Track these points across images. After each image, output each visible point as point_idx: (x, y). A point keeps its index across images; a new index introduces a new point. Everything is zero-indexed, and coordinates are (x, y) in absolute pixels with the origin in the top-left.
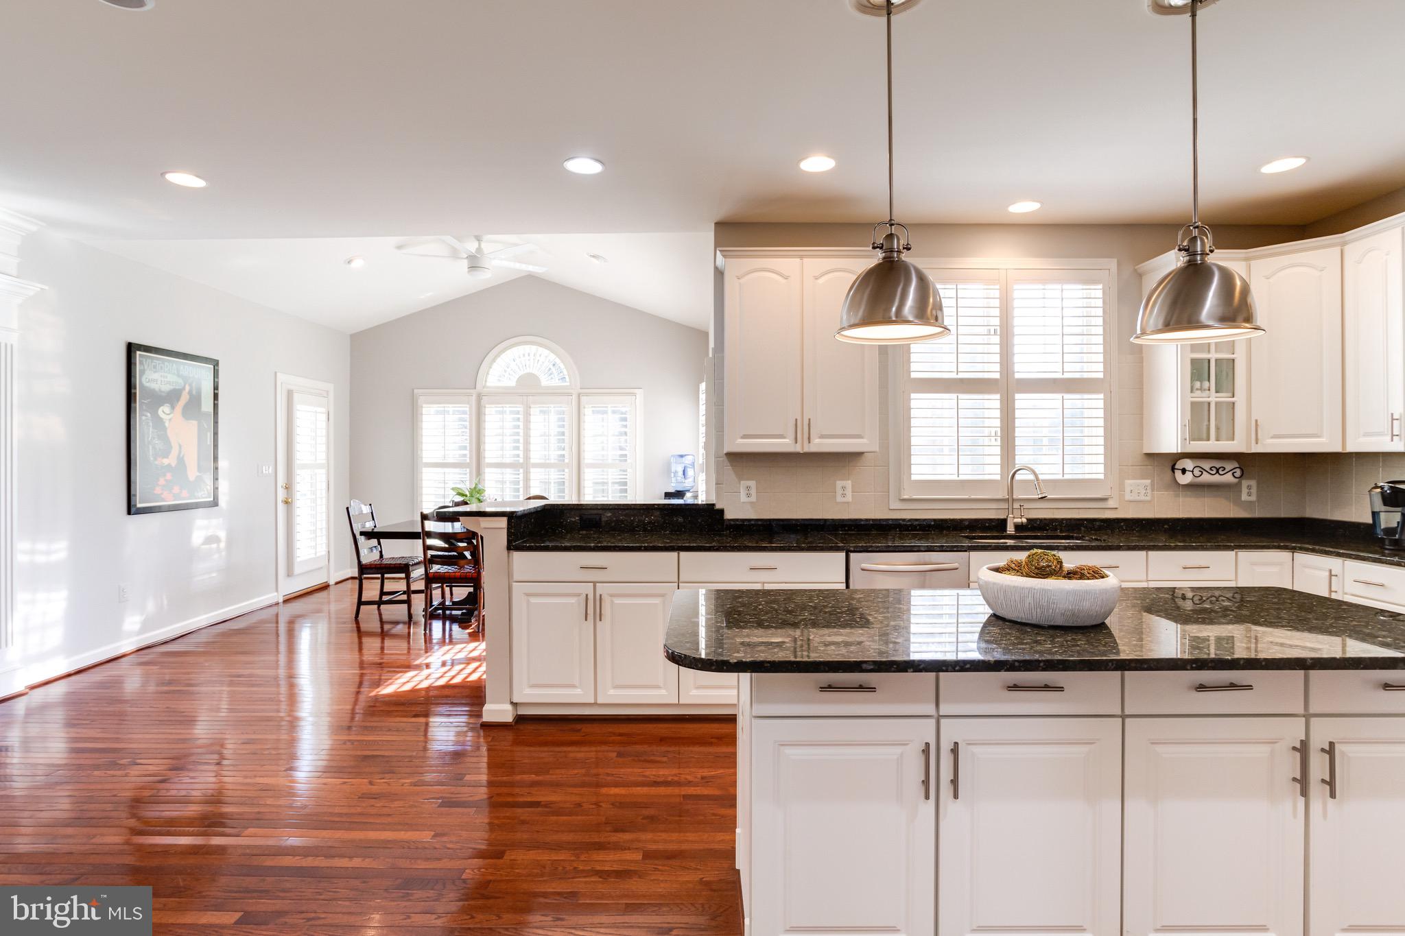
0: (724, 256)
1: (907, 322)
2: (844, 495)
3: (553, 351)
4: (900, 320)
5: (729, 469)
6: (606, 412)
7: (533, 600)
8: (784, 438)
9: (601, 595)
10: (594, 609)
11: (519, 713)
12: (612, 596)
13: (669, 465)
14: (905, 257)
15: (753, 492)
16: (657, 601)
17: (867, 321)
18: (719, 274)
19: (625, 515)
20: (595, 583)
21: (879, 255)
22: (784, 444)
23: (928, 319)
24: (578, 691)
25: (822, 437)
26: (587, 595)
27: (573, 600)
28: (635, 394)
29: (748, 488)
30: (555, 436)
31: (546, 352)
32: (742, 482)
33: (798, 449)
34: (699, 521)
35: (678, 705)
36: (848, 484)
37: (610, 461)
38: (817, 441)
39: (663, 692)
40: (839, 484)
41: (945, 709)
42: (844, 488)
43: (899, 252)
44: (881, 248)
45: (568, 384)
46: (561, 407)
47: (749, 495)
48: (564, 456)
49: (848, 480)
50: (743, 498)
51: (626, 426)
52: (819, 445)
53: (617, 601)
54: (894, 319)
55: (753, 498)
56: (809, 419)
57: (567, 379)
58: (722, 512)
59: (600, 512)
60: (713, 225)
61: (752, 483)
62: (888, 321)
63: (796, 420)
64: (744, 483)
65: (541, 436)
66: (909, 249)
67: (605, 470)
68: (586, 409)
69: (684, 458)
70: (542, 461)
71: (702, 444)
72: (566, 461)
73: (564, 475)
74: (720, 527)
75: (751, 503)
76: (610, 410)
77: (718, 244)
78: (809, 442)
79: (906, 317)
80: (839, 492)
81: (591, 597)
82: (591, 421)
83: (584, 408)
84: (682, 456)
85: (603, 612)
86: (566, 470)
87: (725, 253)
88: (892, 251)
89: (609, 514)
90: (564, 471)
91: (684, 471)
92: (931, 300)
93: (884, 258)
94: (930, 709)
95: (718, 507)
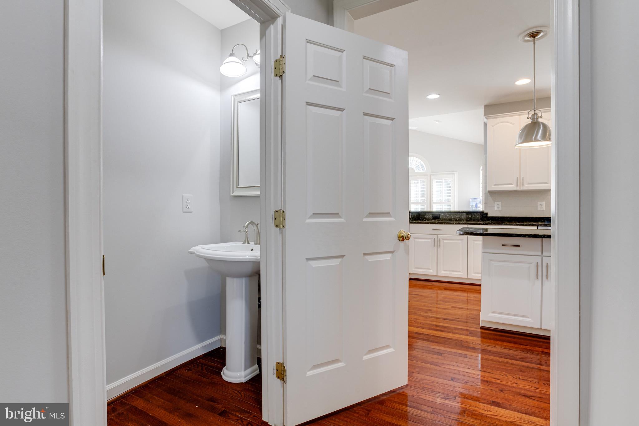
0: (487, 119)
1: (538, 141)
2: (541, 208)
3: (419, 158)
4: (536, 140)
5: (490, 197)
6: (442, 182)
7: (416, 240)
8: (512, 185)
9: (439, 239)
10: (437, 244)
11: (411, 277)
12: (443, 239)
13: (469, 202)
14: (540, 120)
15: (500, 206)
16: (459, 242)
17: (524, 142)
18: (485, 124)
19: (449, 215)
20: (437, 235)
21: (530, 121)
22: (513, 187)
23: (547, 139)
24: (431, 271)
25: (529, 184)
26: (434, 239)
27: (429, 240)
28: (454, 174)
29: (498, 205)
30: (420, 192)
31: (417, 159)
32: (495, 203)
33: (518, 189)
34: (478, 217)
35: (467, 279)
36: (544, 203)
37: (443, 202)
38: (527, 185)
39: (462, 273)
40: (539, 203)
41: (544, 254)
42: (541, 205)
43: (537, 119)
44: (531, 118)
45: (426, 171)
46: (424, 180)
47: (498, 208)
48: (424, 199)
49: (543, 201)
50: (496, 208)
51: (450, 187)
52: (527, 187)
53: (445, 241)
54: (534, 140)
55: (500, 209)
56: (523, 177)
57: (426, 169)
58: (487, 214)
59: (439, 213)
60: (483, 107)
61: (500, 203)
62: (531, 141)
63: (517, 178)
64: (496, 203)
65: (415, 192)
66: (541, 117)
67: (441, 205)
68: (433, 181)
69: (476, 200)
70: (415, 202)
71: (481, 191)
72: (425, 201)
73: (424, 207)
74: (486, 219)
75: (499, 211)
76: (443, 181)
77: (485, 114)
78: (523, 186)
79: (538, 139)
80: (539, 206)
81: (436, 239)
82: (435, 187)
83: (433, 180)
84: (475, 199)
85: (440, 244)
86: (425, 205)
87: (486, 118)
88: (534, 119)
89: (443, 214)
90: (424, 205)
91: (476, 205)
92: (548, 133)
93: (532, 121)
94: (540, 253)
95: (485, 212)
